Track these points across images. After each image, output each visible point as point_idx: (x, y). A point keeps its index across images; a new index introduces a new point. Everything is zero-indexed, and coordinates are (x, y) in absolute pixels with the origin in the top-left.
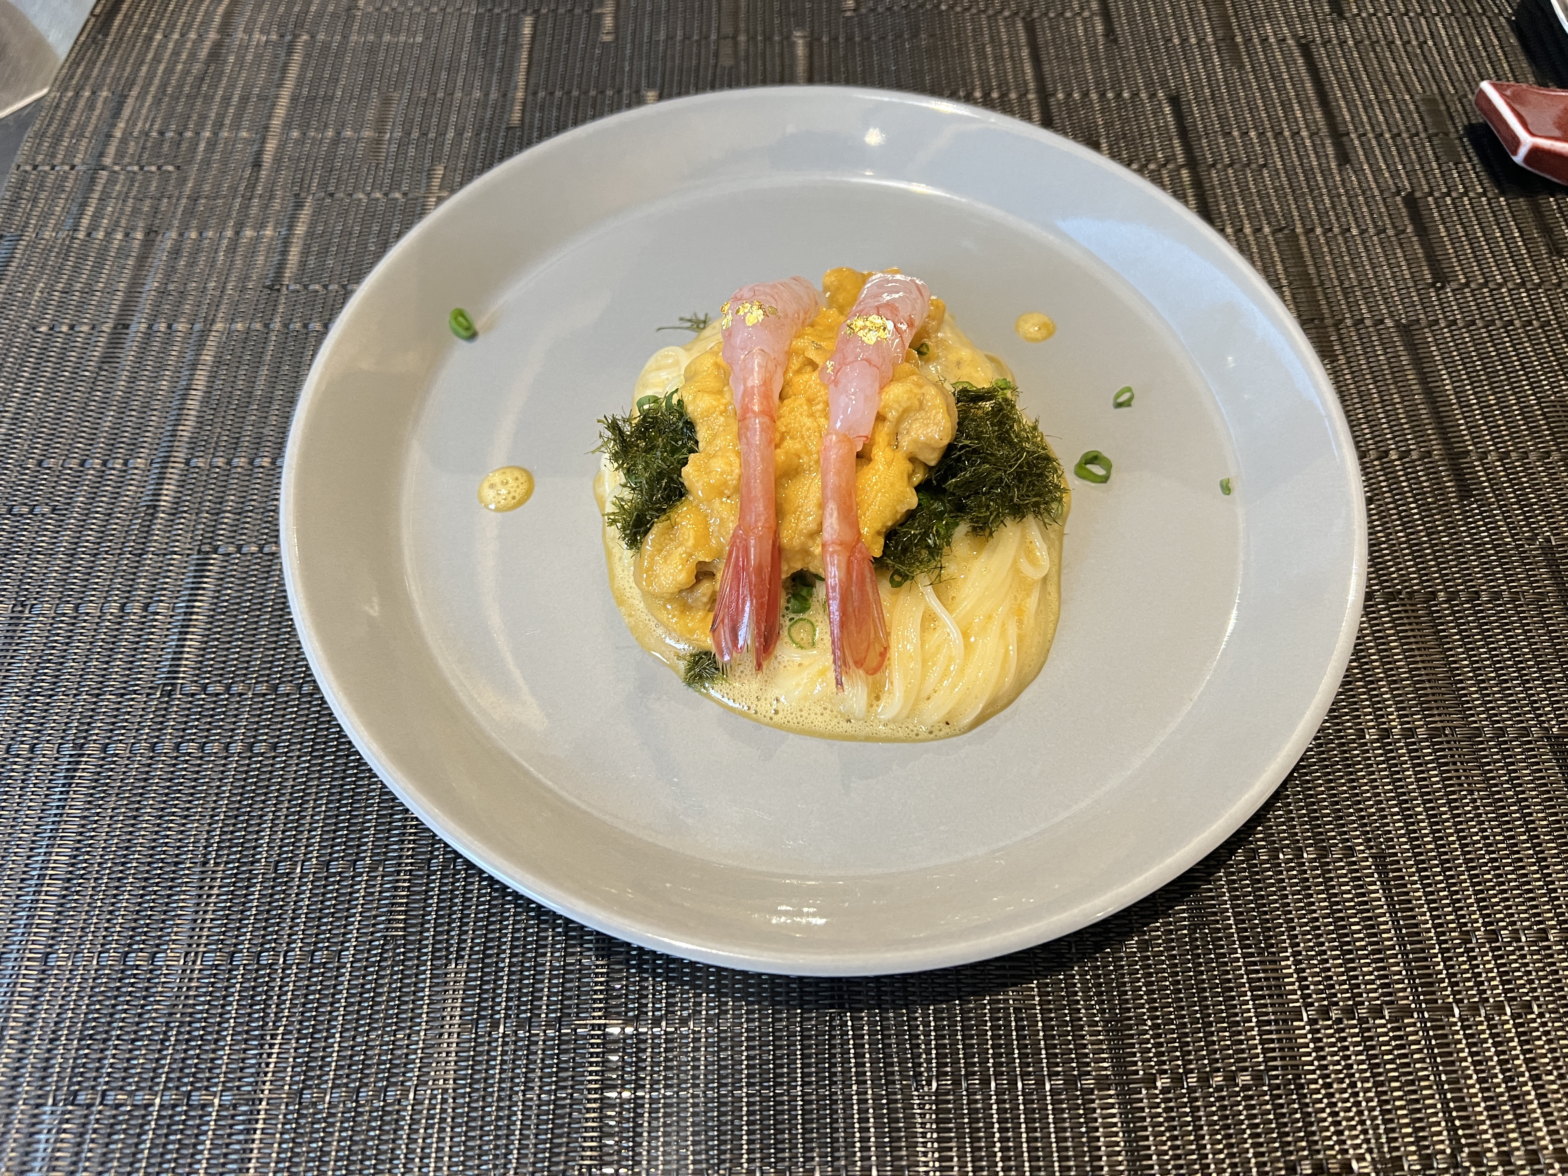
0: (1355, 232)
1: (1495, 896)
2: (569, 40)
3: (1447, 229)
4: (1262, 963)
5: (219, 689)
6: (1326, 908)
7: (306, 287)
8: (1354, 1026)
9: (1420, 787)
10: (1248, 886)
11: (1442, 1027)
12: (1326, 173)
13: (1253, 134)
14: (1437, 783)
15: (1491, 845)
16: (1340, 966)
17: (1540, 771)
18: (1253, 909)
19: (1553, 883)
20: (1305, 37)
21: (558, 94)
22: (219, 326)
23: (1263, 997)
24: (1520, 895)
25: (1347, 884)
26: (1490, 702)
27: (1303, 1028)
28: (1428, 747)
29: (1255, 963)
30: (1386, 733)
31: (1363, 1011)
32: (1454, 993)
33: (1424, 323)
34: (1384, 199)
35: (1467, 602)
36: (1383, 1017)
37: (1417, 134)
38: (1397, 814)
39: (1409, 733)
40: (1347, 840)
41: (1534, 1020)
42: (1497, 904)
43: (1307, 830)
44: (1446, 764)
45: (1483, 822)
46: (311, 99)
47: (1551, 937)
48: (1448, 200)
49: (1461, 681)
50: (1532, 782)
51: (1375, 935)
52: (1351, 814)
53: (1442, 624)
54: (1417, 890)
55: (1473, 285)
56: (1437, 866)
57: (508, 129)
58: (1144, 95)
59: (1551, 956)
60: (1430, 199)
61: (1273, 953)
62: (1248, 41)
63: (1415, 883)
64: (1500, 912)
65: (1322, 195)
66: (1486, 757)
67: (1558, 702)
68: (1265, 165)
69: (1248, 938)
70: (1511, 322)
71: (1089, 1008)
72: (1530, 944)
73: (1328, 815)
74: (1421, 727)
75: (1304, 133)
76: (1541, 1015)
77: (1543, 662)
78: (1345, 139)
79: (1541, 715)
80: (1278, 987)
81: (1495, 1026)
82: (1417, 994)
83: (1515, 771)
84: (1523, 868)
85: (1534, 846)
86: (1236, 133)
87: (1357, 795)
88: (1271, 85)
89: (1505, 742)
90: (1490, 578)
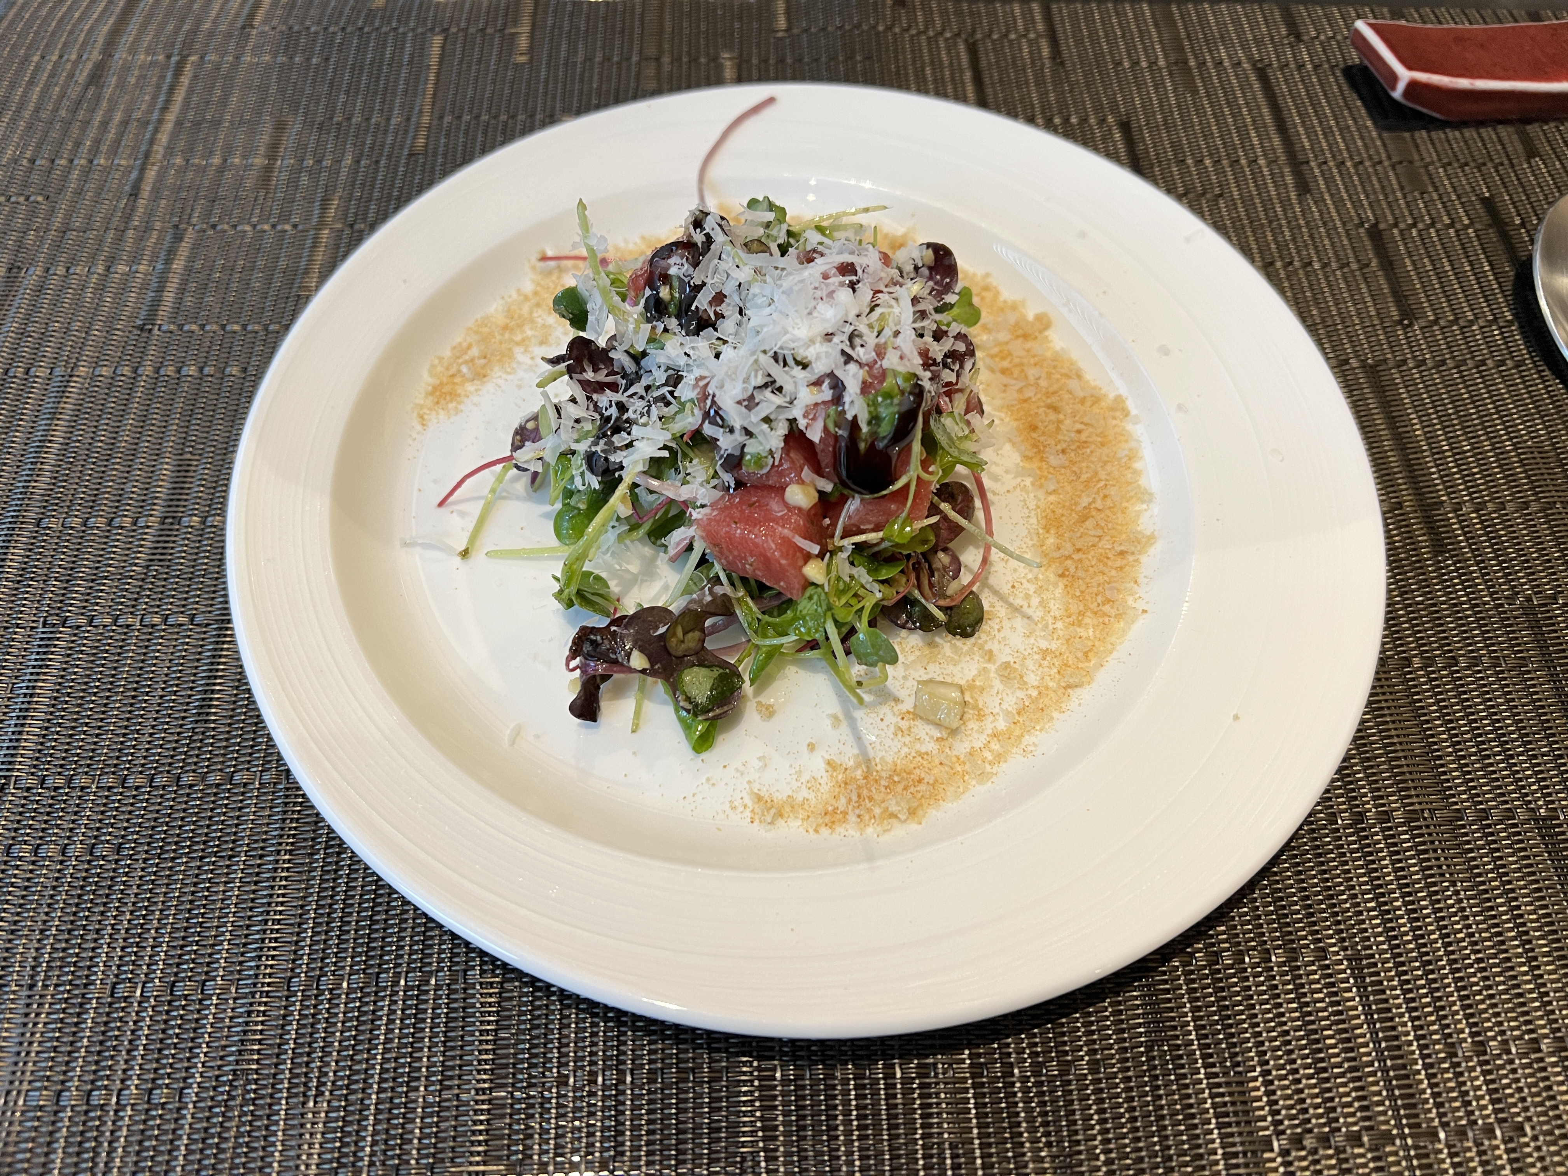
0: (1317, 266)
1: (1482, 1002)
2: (480, 61)
3: (1414, 263)
4: (1228, 1084)
5: (60, 782)
6: (1298, 1019)
7: (181, 327)
8: (1330, 1157)
9: (1398, 879)
10: (1211, 995)
11: (1427, 1156)
12: (1286, 204)
13: (1208, 162)
14: (1416, 873)
15: (1476, 943)
16: (1314, 1086)
17: (1528, 858)
18: (1217, 1023)
19: (1544, 985)
20: (1262, 60)
21: (466, 118)
22: (82, 371)
23: (1229, 1125)
24: (1509, 1001)
25: (1320, 991)
26: (1472, 780)
27: (1273, 1160)
28: (1405, 832)
29: (1219, 1085)
30: (1360, 817)
31: (1339, 1139)
32: (1440, 1115)
33: (1391, 363)
34: (1347, 231)
35: (1444, 668)
36: (1361, 1145)
37: (1380, 162)
38: (1374, 909)
39: (1385, 817)
40: (1319, 940)
41: (1527, 1145)
42: (1485, 1011)
43: (1275, 930)
44: (1426, 852)
45: (1467, 918)
46: (197, 124)
47: (1543, 1047)
48: (1414, 232)
49: (1440, 758)
50: (1519, 870)
51: (1351, 1050)
52: (1323, 911)
53: (1418, 693)
54: (1397, 997)
55: (1442, 323)
56: (1418, 969)
57: (410, 155)
58: (1092, 121)
59: (1544, 1069)
60: (1395, 231)
61: (1240, 1073)
62: (1202, 64)
63: (1394, 988)
64: (1488, 1020)
65: (1281, 226)
66: (1468, 842)
67: (1544, 779)
68: (1221, 195)
69: (1211, 1056)
70: (1483, 362)
71: (1034, 1141)
72: (1521, 1056)
73: (1298, 912)
74: (1398, 809)
75: (1262, 162)
76: (1535, 1138)
77: (1527, 735)
78: (1305, 167)
79: (1527, 795)
80: (1246, 1113)
81: (1484, 1153)
82: (1398, 1118)
83: (1500, 858)
84: (1512, 968)
85: (1523, 945)
86: (1190, 161)
87: (1329, 888)
88: (1226, 111)
89: (1489, 826)
90: (1469, 640)
